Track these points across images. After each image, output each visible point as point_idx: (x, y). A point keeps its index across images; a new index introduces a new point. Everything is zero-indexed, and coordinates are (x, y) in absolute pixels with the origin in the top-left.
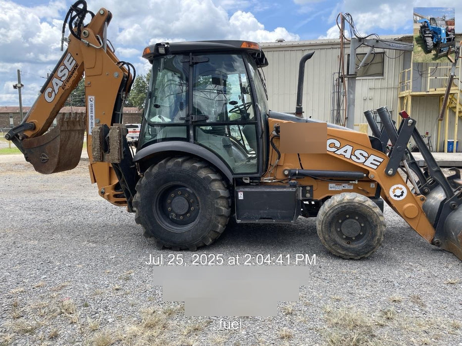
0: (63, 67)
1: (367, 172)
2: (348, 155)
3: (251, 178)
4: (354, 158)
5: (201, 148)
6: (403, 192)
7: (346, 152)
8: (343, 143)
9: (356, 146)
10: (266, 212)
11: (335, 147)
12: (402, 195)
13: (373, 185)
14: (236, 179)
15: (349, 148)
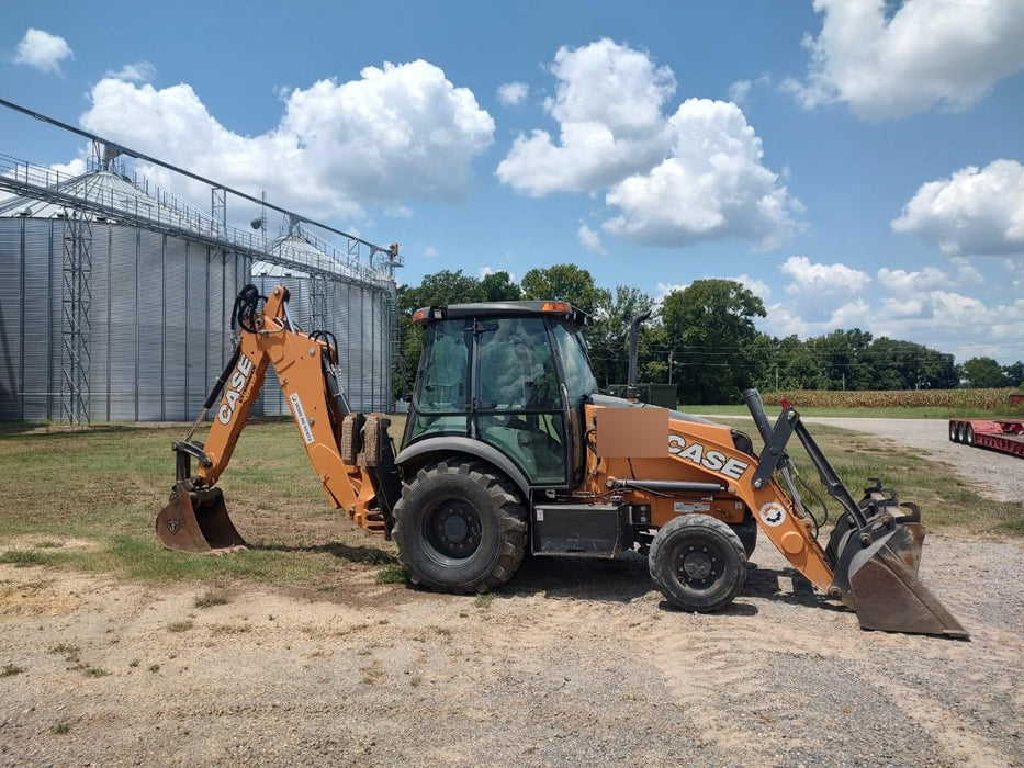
0: (237, 374)
1: (725, 483)
2: (697, 458)
3: (557, 491)
4: (705, 462)
5: (486, 446)
6: (779, 514)
7: (693, 453)
8: (690, 442)
9: (707, 447)
10: (576, 540)
11: (677, 446)
12: (778, 518)
13: (738, 506)
14: (535, 491)
15: (698, 449)
